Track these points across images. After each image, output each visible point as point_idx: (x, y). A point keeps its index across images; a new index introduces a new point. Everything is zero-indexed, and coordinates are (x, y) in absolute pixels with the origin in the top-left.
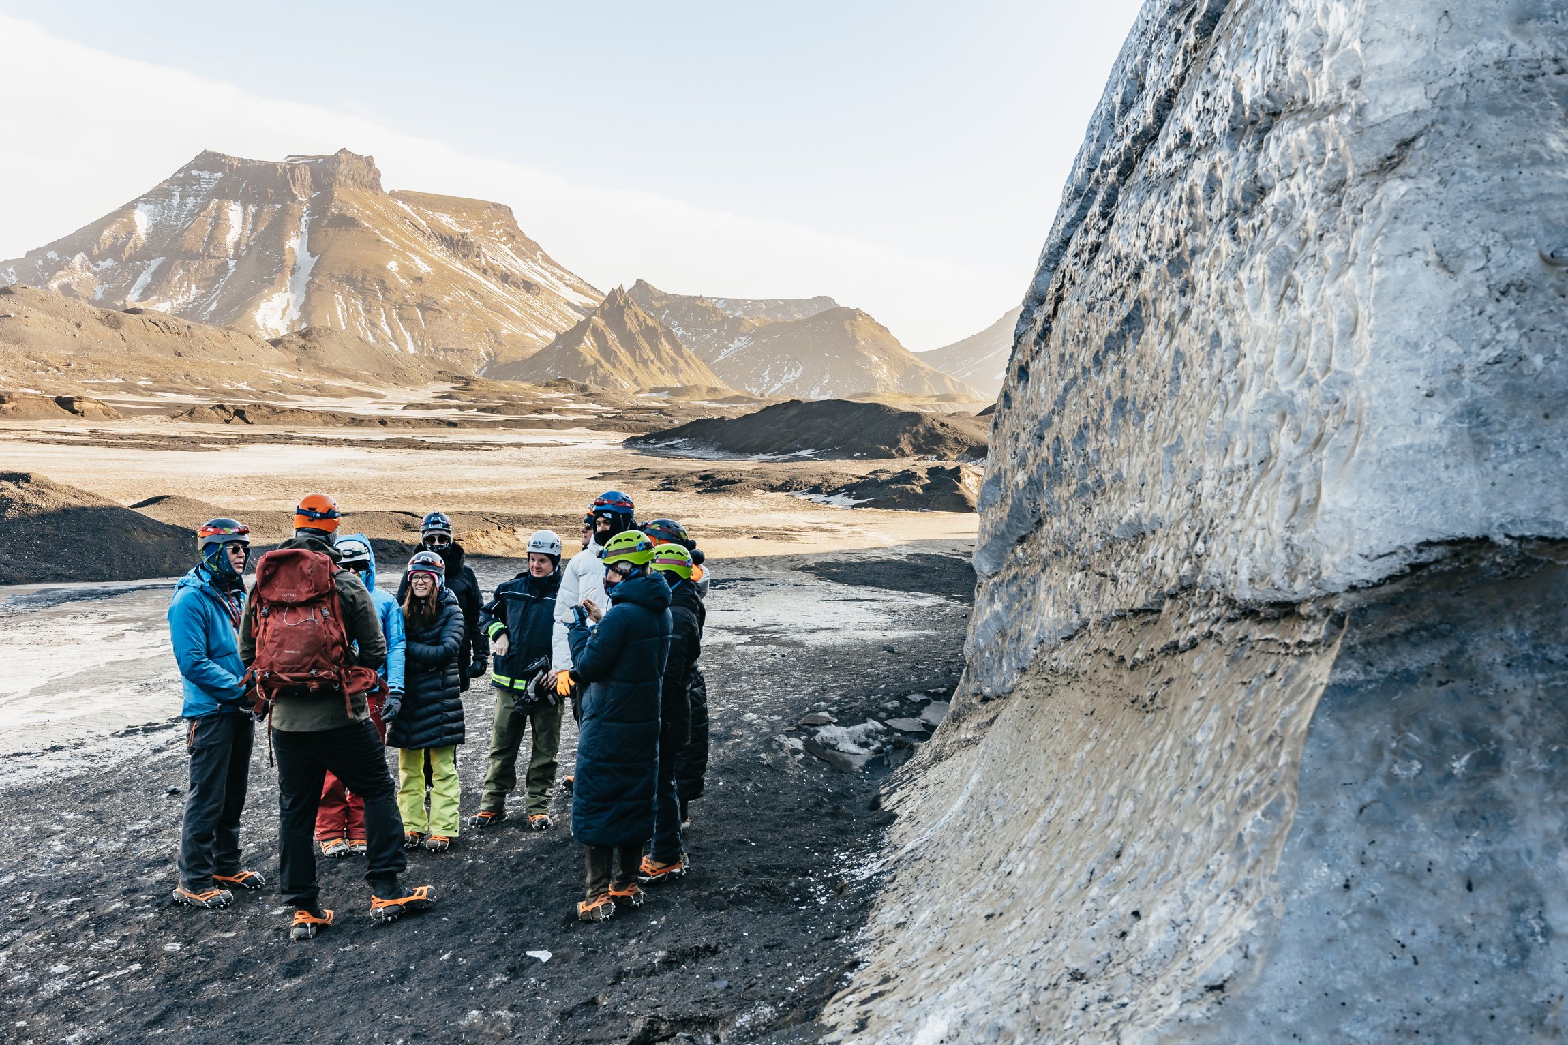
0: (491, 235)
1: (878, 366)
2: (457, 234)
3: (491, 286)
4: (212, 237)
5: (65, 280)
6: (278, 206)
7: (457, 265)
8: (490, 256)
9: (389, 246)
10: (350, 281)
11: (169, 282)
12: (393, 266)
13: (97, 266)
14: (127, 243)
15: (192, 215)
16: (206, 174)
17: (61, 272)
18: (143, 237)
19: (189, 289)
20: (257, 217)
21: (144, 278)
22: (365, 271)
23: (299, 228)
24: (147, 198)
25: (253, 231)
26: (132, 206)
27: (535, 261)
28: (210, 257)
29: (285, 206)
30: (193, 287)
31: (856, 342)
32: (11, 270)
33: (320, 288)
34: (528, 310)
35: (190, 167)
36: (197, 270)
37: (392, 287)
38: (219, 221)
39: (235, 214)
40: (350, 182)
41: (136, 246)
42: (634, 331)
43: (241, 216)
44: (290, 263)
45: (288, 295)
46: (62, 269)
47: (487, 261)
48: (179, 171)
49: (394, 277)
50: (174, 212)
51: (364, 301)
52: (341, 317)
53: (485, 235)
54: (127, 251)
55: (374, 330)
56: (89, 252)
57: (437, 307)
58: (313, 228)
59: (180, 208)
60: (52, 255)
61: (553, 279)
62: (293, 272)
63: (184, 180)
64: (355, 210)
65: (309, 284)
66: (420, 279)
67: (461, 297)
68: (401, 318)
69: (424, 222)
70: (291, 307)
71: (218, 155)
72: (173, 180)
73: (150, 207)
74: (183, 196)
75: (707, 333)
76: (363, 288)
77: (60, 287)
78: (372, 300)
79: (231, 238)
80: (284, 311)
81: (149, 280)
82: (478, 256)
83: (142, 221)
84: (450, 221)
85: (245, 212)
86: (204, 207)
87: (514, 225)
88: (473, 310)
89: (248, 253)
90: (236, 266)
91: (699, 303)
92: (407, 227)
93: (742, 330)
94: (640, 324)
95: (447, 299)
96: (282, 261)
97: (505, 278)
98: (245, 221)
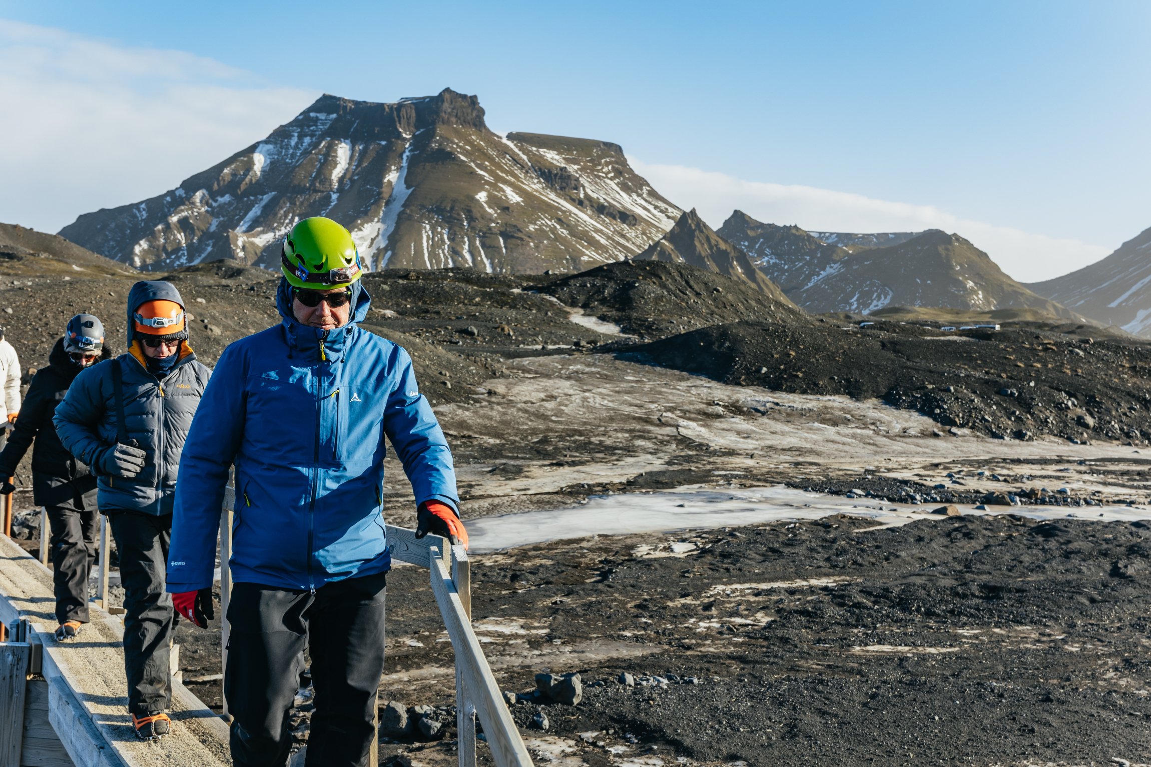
0: (598, 171)
1: (973, 292)
2: (556, 167)
3: (585, 218)
4: (319, 172)
5: (185, 214)
6: (384, 143)
7: (551, 197)
8: (589, 188)
9: (482, 177)
10: (439, 210)
11: (276, 214)
12: (482, 196)
13: (216, 201)
14: (244, 179)
15: (306, 153)
16: (322, 116)
17: (183, 207)
18: (259, 173)
19: (292, 221)
20: (363, 154)
21: (255, 211)
22: (454, 201)
23: (400, 162)
24: (267, 142)
25: (357, 166)
26: (253, 149)
27: (639, 195)
28: (316, 191)
29: (390, 144)
30: (297, 219)
31: (951, 267)
32: (143, 206)
33: (410, 218)
34: (617, 238)
35: (312, 109)
36: (302, 203)
37: (478, 215)
38: (329, 160)
39: (343, 152)
40: (454, 119)
41: (251, 180)
42: (703, 254)
43: (348, 153)
44: (386, 195)
45: (380, 225)
46: (184, 204)
47: (586, 194)
48: (301, 114)
49: (482, 207)
50: (291, 151)
51: (450, 229)
52: (425, 245)
53: (592, 171)
54: (243, 186)
55: (456, 257)
56: (209, 189)
57: (520, 235)
58: (412, 162)
59: (296, 147)
60: (181, 192)
61: (655, 212)
62: (388, 203)
63: (304, 122)
64: (457, 146)
65: (400, 215)
66: (507, 208)
67: (548, 225)
68: (483, 245)
69: (525, 157)
70: (380, 237)
71: (335, 98)
72: (296, 122)
73: (270, 147)
74: (301, 137)
75: (800, 261)
76: (451, 217)
77: (179, 221)
78: (457, 229)
79: (337, 174)
80: (373, 240)
81: (259, 213)
82: (576, 188)
83: (259, 161)
84: (557, 157)
85: (353, 150)
86: (316, 145)
87: (624, 163)
88: (558, 238)
89: (351, 187)
90: (338, 199)
91: (794, 231)
92: (506, 161)
93: (835, 257)
94: (711, 248)
95: (532, 228)
96: (380, 193)
97: (600, 209)
98: (351, 158)
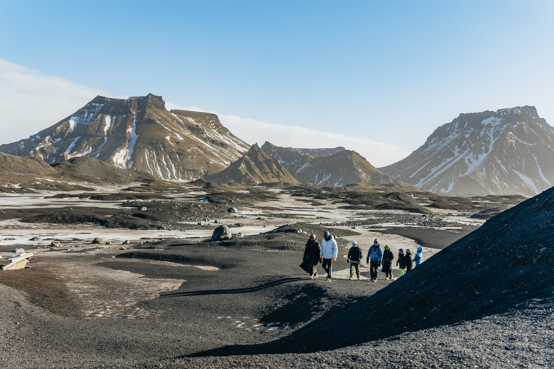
0: (209, 126)
1: (362, 173)
2: (195, 125)
3: (208, 145)
4: (99, 128)
5: (42, 146)
6: (125, 116)
7: (194, 137)
8: (207, 134)
9: (167, 130)
10: (151, 144)
11: (82, 146)
12: (168, 138)
13: (55, 141)
14: (66, 132)
15: (92, 120)
16: (97, 105)
17: (41, 144)
18: (72, 129)
19: (89, 149)
20: (116, 121)
21: (72, 145)
22: (157, 140)
23: (132, 124)
24: (74, 115)
25: (114, 126)
26: (69, 118)
27: (226, 135)
28: (98, 136)
29: (127, 116)
30: (91, 148)
31: (353, 164)
32: (22, 143)
33: (139, 147)
34: (222, 154)
35: (92, 102)
36: (92, 141)
37: (167, 146)
38: (102, 123)
39: (108, 120)
40: (153, 106)
41: (69, 132)
42: (261, 161)
43: (110, 120)
44: (128, 138)
45: (127, 150)
46: (41, 142)
47: (206, 135)
48: (88, 104)
49: (169, 142)
50: (85, 119)
51: (156, 152)
52: (147, 158)
53: (207, 126)
54: (66, 134)
55: (160, 163)
56: (52, 136)
57: (185, 153)
58: (137, 124)
59: (87, 118)
60: (38, 137)
61: (233, 142)
62: (129, 141)
63: (89, 107)
64: (155, 117)
65: (135, 146)
66: (179, 143)
67: (195, 149)
68: (170, 158)
69: (182, 121)
70: (128, 155)
71: (102, 97)
72: (86, 107)
73: (76, 118)
74: (89, 113)
75: (293, 162)
76: (156, 146)
77: (40, 149)
78: (159, 151)
79: (106, 129)
80: (125, 156)
81: (74, 146)
82: (203, 134)
83: (72, 123)
84: (193, 120)
85: (112, 119)
86: (96, 117)
87: (218, 122)
88: (199, 154)
89: (112, 134)
90: (107, 139)
91: (290, 150)
92: (175, 123)
93: (307, 160)
94: (264, 158)
95: (189, 150)
96: (125, 137)
97: (213, 142)
98: (111, 122)
